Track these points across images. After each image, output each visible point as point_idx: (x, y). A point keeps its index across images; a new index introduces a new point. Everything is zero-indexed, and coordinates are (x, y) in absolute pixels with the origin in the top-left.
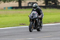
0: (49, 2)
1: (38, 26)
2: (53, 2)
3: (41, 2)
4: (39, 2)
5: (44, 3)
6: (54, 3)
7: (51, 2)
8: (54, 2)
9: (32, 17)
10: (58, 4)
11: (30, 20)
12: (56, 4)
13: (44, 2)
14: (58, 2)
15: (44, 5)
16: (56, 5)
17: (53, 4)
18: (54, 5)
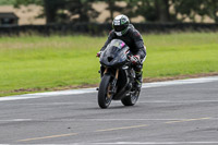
0: (60, 12)
1: (127, 88)
2: (73, 11)
3: (29, 11)
4: (23, 12)
5: (40, 16)
6: (77, 16)
7: (66, 12)
8: (79, 13)
9: (110, 59)
10: (92, 20)
11: (103, 69)
12: (84, 18)
13: (41, 13)
14: (93, 10)
15: (42, 22)
16: (84, 23)
17: (75, 20)
18: (78, 24)
